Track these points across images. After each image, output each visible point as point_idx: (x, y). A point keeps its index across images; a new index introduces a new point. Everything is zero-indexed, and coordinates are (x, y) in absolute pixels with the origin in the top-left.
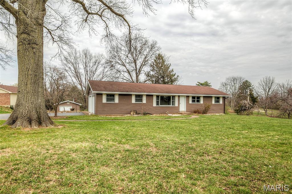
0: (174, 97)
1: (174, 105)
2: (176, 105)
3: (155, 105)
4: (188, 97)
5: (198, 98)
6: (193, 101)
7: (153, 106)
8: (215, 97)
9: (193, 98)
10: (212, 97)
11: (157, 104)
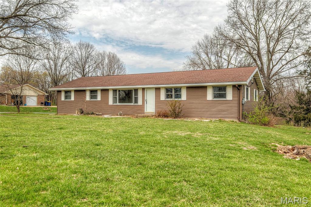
0: (136, 90)
1: (137, 103)
2: (140, 102)
3: (111, 102)
4: (158, 89)
5: (178, 90)
6: (168, 96)
7: (109, 104)
8: (214, 87)
9: (168, 90)
10: (205, 88)
11: (115, 101)
